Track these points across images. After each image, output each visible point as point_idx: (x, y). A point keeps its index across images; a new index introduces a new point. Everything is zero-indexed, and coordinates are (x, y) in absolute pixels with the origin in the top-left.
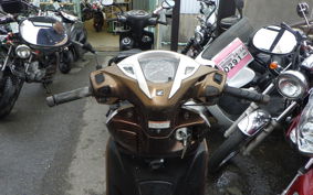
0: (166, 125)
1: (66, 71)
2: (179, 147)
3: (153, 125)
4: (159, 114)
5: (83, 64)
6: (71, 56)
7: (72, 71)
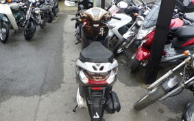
0: (98, 25)
1: (50, 22)
2: (100, 33)
3: (95, 25)
4: (96, 22)
5: (57, 18)
6: (52, 14)
7: (53, 21)
